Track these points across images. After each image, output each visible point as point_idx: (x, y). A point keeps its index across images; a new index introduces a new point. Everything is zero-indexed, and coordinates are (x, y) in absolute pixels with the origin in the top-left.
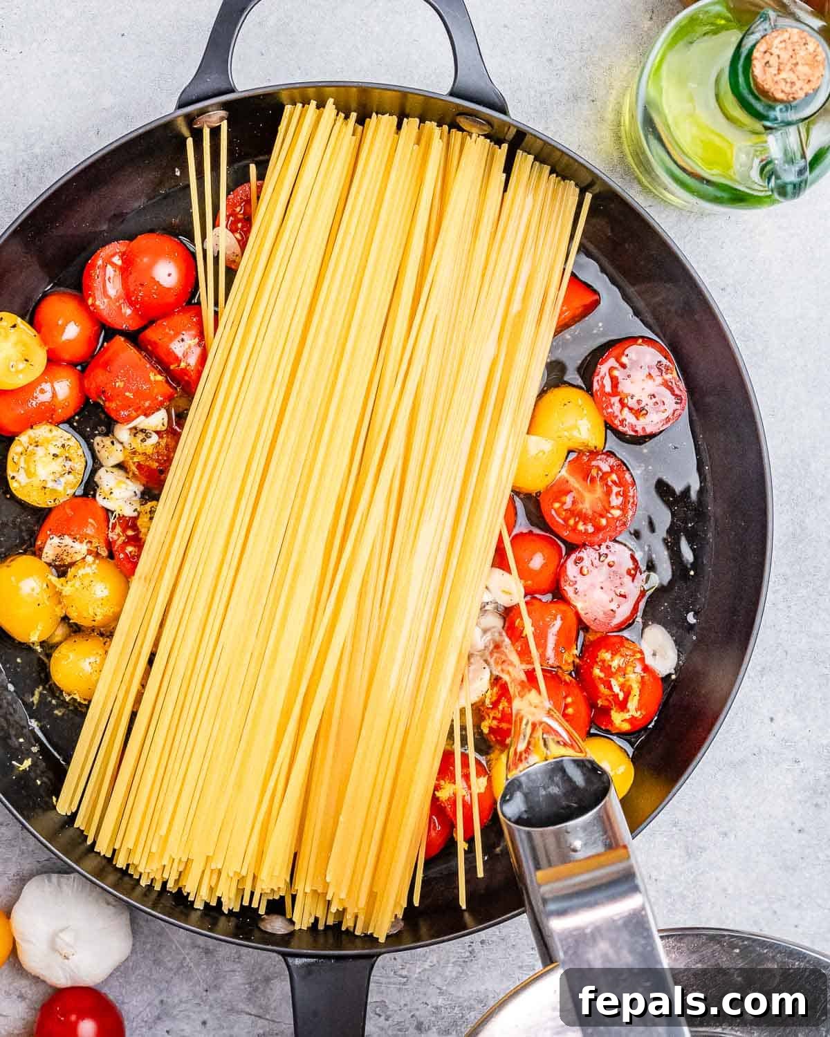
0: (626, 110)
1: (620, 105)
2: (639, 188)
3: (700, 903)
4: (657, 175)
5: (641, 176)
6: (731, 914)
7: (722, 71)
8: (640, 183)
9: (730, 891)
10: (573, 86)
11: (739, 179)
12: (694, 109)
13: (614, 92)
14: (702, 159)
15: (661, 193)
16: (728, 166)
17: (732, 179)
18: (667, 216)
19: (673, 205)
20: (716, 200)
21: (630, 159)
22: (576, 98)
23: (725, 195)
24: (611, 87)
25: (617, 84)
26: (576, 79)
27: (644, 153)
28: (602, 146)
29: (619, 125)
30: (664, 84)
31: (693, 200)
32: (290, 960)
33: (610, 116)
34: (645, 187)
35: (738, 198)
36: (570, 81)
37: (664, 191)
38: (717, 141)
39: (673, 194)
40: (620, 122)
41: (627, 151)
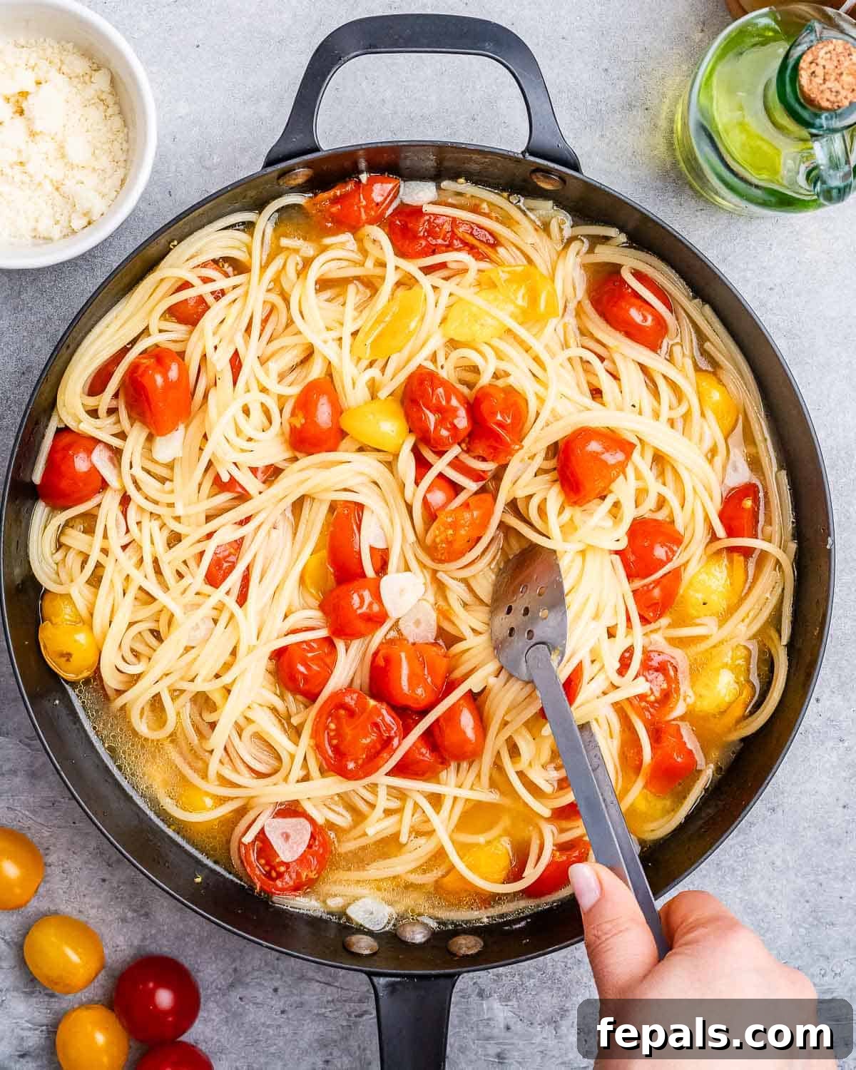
0: (678, 117)
1: (673, 113)
2: (691, 193)
3: (749, 876)
4: (708, 181)
5: (693, 182)
6: (778, 886)
7: (770, 80)
8: (691, 187)
9: (778, 863)
10: (627, 95)
11: (787, 185)
12: (744, 116)
13: (667, 101)
14: (751, 165)
15: (713, 198)
16: (775, 171)
17: (781, 185)
18: (718, 220)
19: (723, 209)
20: (764, 204)
21: (682, 164)
22: (631, 107)
23: (773, 199)
24: (664, 95)
25: (670, 94)
26: (630, 88)
27: (695, 159)
28: (656, 152)
29: (672, 132)
30: (715, 92)
31: (743, 204)
32: (375, 979)
33: (663, 123)
34: (696, 192)
35: (784, 202)
36: (625, 90)
37: (715, 196)
38: (765, 147)
39: (723, 198)
40: (673, 128)
41: (679, 158)
